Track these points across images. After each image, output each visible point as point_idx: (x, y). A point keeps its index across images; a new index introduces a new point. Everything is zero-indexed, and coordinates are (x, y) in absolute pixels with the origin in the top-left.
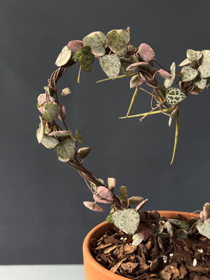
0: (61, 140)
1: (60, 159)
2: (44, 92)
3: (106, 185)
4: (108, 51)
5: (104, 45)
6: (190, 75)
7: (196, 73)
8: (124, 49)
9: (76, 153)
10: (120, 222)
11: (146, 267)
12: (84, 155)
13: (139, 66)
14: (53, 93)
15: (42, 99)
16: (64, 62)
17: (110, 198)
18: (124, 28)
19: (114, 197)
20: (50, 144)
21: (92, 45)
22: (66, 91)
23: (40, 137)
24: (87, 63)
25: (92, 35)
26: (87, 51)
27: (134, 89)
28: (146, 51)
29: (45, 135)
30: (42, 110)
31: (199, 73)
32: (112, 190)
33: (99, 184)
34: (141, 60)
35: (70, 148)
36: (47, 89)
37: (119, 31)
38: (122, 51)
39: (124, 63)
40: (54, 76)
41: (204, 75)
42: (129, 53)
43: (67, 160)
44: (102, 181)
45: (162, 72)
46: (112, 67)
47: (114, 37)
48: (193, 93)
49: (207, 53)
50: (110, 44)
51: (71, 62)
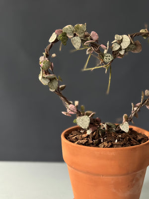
0: (51, 80)
1: (51, 90)
3: (74, 104)
4: (75, 35)
5: (73, 32)
6: (116, 47)
7: (119, 47)
8: (83, 34)
9: (58, 88)
10: (80, 123)
11: (91, 142)
12: (63, 89)
13: (91, 43)
14: (47, 56)
15: (42, 59)
16: (53, 41)
17: (75, 111)
18: (83, 24)
19: (77, 110)
20: (45, 82)
21: (67, 32)
22: (54, 55)
23: (40, 78)
24: (65, 40)
25: (67, 27)
26: (65, 35)
28: (94, 35)
29: (43, 77)
30: (42, 64)
31: (121, 46)
32: (77, 107)
33: (70, 104)
34: (91, 39)
35: (55, 84)
36: (44, 54)
37: (81, 25)
38: (82, 35)
39: (83, 41)
40: (48, 47)
41: (123, 48)
42: (86, 36)
43: (54, 90)
44: (72, 102)
45: (103, 46)
46: (77, 43)
47: (78, 28)
48: (119, 57)
49: (125, 36)
50: (76, 31)
51: (56, 40)
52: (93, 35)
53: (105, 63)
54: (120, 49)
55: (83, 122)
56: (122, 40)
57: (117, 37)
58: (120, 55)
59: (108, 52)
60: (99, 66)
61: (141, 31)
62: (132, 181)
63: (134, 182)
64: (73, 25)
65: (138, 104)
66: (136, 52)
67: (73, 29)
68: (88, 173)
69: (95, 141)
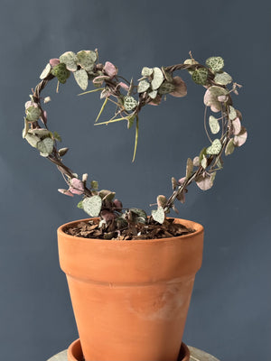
0: (42, 139)
1: (41, 154)
2: (30, 99)
3: (80, 178)
4: (79, 68)
5: (76, 62)
6: (144, 87)
7: (148, 86)
8: (92, 66)
9: (55, 151)
10: (89, 207)
12: (63, 154)
13: (105, 80)
14: (36, 100)
15: (28, 105)
16: (45, 76)
17: (81, 189)
18: (93, 50)
19: (85, 188)
20: (33, 142)
21: (67, 63)
22: (47, 99)
24: (63, 76)
25: (66, 54)
26: (63, 66)
27: (104, 99)
29: (27, 133)
30: (28, 113)
31: (151, 85)
32: (84, 183)
33: (73, 177)
34: (105, 74)
35: (49, 143)
36: (32, 97)
37: (88, 52)
38: (89, 68)
39: (91, 77)
40: (38, 87)
41: (154, 88)
42: (96, 70)
43: (47, 155)
44: (76, 175)
45: (122, 84)
46: (82, 79)
47: (83, 56)
48: (152, 104)
49: (157, 70)
50: (80, 61)
51: (50, 77)
52: (109, 68)
53: (126, 113)
54: (150, 90)
55: (92, 206)
56: (152, 76)
57: (146, 71)
58: (151, 100)
59: (130, 95)
60: (119, 117)
61: (185, 63)
62: (161, 296)
63: (164, 298)
64: (75, 52)
65: (182, 180)
66: (177, 95)
67: (75, 58)
68: (90, 281)
69: (108, 233)
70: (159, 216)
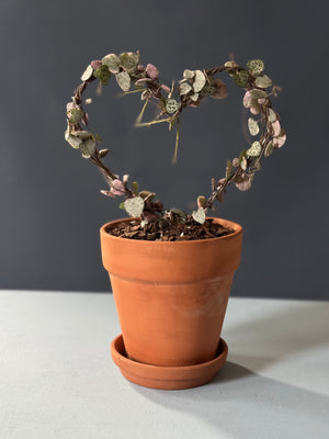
0: (84, 140)
1: (85, 157)
2: (71, 101)
3: (121, 179)
4: (121, 70)
5: (118, 65)
6: (186, 90)
7: (190, 88)
8: (134, 68)
9: (96, 153)
10: (130, 208)
11: (143, 235)
12: (103, 155)
13: (147, 82)
14: (78, 102)
15: (70, 106)
16: (87, 78)
17: (123, 190)
18: (134, 52)
19: (127, 189)
20: (75, 144)
21: (109, 64)
22: (89, 101)
23: (67, 135)
24: (105, 78)
25: (108, 56)
26: (105, 69)
27: (145, 101)
28: (152, 70)
29: (70, 135)
30: (70, 115)
31: (193, 88)
32: (125, 184)
33: (114, 178)
34: (147, 77)
35: (91, 146)
36: (73, 98)
37: (130, 54)
38: (132, 69)
39: (133, 79)
40: (80, 88)
41: (196, 90)
42: (138, 72)
43: (89, 157)
44: (118, 177)
45: (164, 87)
46: (124, 82)
47: (125, 58)
48: (192, 105)
49: (199, 72)
50: (122, 64)
51: (92, 78)
52: (150, 70)
53: (167, 114)
54: (192, 93)
55: (134, 207)
56: (194, 79)
57: (188, 74)
58: (192, 102)
59: (172, 97)
60: (160, 118)
61: (226, 65)
62: (204, 294)
63: (206, 296)
64: (117, 54)
65: (222, 181)
66: (218, 97)
67: (118, 60)
68: (136, 280)
69: (151, 233)
70: (200, 216)
